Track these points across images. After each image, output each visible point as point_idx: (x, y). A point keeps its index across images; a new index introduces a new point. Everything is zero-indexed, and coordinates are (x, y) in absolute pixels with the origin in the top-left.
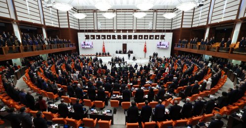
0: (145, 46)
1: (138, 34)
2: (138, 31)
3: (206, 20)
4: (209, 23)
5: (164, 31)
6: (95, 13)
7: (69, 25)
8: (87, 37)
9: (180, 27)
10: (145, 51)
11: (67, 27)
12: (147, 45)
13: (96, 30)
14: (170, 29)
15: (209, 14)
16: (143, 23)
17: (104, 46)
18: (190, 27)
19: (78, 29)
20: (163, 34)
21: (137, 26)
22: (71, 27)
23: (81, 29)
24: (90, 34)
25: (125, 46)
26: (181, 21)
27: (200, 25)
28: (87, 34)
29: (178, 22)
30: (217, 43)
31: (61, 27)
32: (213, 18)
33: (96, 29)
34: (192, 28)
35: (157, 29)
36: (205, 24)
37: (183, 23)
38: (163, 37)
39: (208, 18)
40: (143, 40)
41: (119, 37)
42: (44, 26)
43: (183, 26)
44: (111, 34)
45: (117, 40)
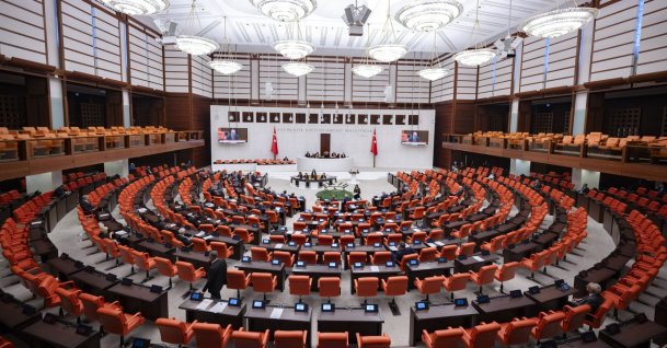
0: (374, 139)
1: (357, 112)
2: (357, 105)
3: (509, 84)
4: (516, 91)
5: (416, 106)
6: (255, 63)
7: (190, 86)
8: (235, 117)
9: (451, 98)
10: (374, 150)
11: (186, 90)
12: (377, 137)
13: (255, 101)
14: (427, 101)
15: (513, 73)
16: (367, 89)
17: (275, 138)
18: (473, 97)
19: (210, 96)
20: (415, 112)
21: (354, 94)
22: (194, 91)
23: (217, 96)
24: (241, 109)
25: (325, 139)
26: (452, 84)
27: (497, 94)
28: (233, 109)
29: (444, 87)
30: (541, 134)
31: (169, 90)
32: (524, 81)
33: (255, 97)
34: (477, 101)
35: (399, 101)
36: (508, 93)
37: (458, 90)
38: (414, 120)
39: (512, 81)
40: (369, 127)
41: (314, 118)
42: (127, 86)
43: (459, 97)
44: (294, 111)
45: (307, 125)
